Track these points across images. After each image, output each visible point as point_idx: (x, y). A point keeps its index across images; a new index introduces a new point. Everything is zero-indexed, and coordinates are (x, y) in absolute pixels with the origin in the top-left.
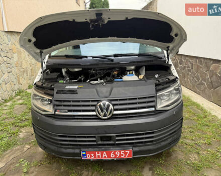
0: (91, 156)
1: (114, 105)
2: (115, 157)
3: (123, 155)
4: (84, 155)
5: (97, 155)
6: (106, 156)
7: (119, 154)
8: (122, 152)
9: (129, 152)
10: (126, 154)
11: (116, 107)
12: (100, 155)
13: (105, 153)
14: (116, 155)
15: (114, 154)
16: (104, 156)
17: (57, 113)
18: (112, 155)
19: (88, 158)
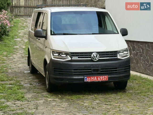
0: (89, 79)
1: (99, 55)
2: (100, 80)
3: (103, 79)
4: (86, 79)
5: (92, 78)
6: (96, 79)
7: (102, 78)
8: (103, 77)
9: (106, 77)
10: (105, 78)
11: (100, 56)
12: (93, 78)
13: (95, 77)
14: (101, 79)
15: (100, 78)
16: (95, 79)
17: (72, 59)
18: (99, 78)
19: (88, 81)
